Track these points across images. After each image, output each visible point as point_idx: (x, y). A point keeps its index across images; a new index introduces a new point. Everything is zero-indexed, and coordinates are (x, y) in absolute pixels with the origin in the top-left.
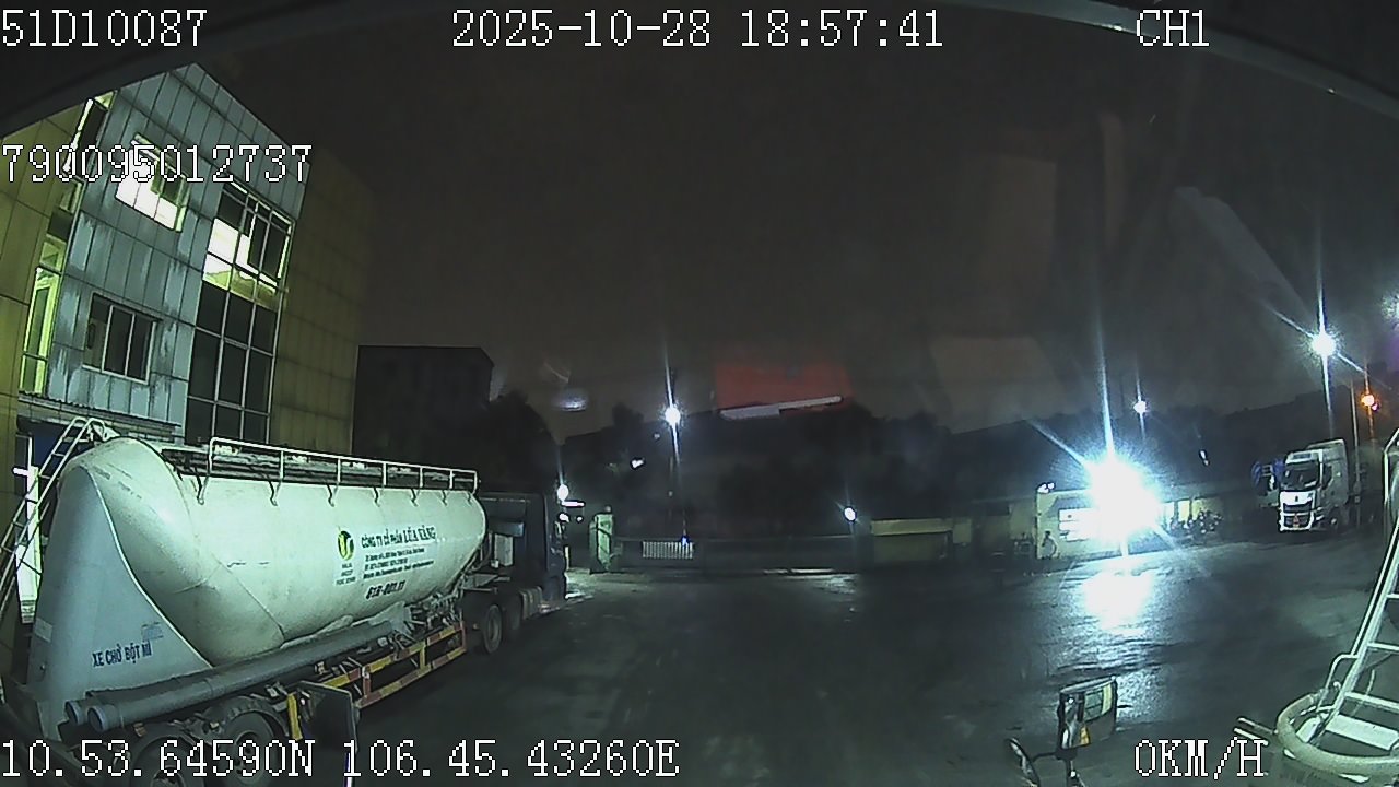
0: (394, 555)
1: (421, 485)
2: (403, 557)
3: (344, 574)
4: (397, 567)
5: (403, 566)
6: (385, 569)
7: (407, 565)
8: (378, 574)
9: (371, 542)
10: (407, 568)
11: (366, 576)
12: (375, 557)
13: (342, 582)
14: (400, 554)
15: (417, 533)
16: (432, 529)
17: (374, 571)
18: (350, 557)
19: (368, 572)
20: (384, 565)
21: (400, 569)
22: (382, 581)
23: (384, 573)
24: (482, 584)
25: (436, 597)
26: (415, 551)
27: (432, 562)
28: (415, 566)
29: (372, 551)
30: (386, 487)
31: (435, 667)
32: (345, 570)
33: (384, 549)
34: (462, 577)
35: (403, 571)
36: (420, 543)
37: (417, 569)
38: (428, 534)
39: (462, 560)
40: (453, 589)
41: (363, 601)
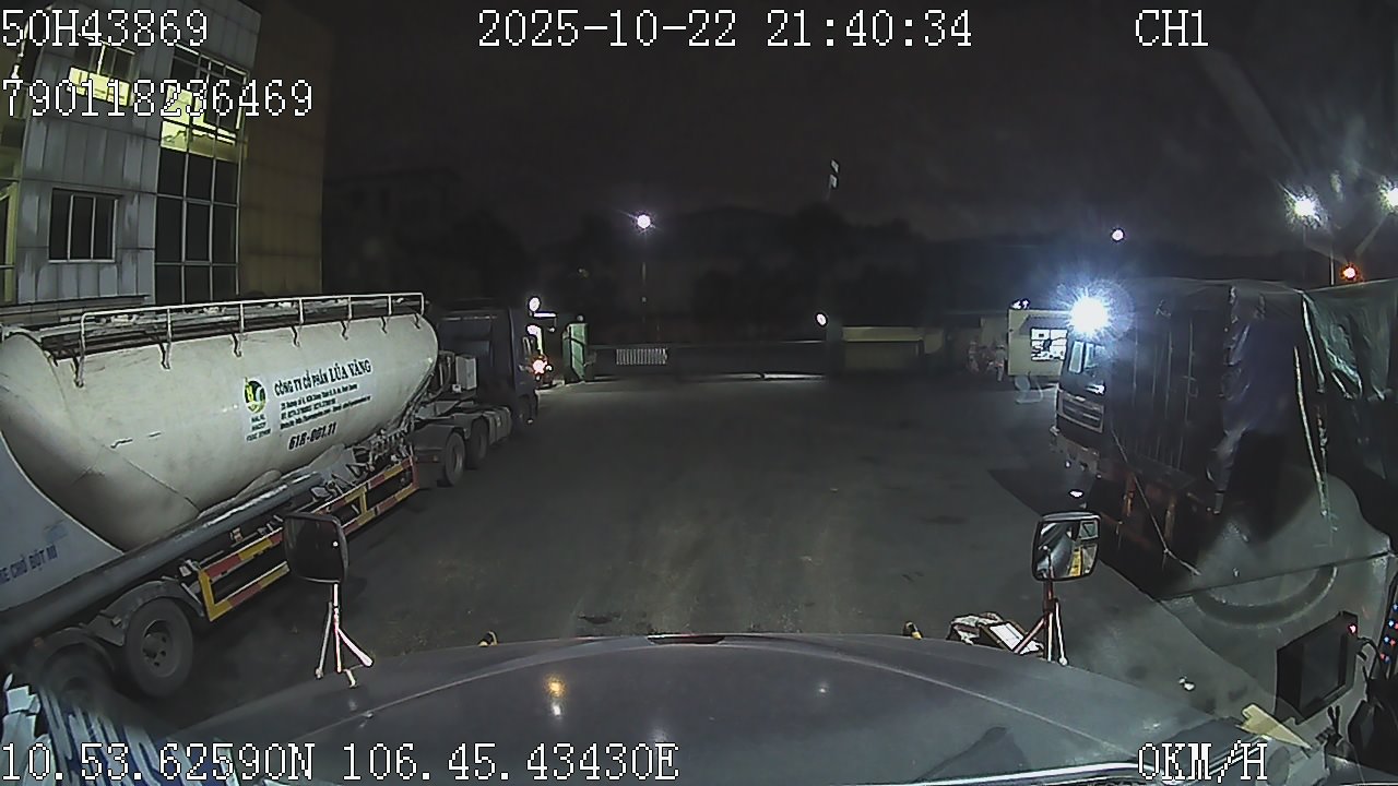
0: (319, 397)
1: (350, 316)
2: (329, 398)
3: (254, 429)
4: (322, 410)
5: (331, 407)
6: (308, 414)
7: (336, 405)
8: (299, 421)
9: (287, 388)
10: (335, 409)
11: (283, 426)
12: (294, 404)
13: (254, 437)
14: (326, 395)
15: (347, 368)
16: (367, 362)
17: (293, 419)
18: (262, 407)
19: (284, 422)
20: (304, 410)
21: (328, 411)
22: (307, 428)
23: (307, 419)
24: (444, 411)
25: (380, 434)
26: (345, 389)
27: (369, 398)
28: (346, 405)
29: (288, 397)
30: (304, 324)
31: (379, 513)
32: (257, 423)
33: (305, 393)
34: (411, 409)
35: (332, 413)
36: (351, 380)
37: (350, 407)
38: (363, 367)
39: (408, 390)
40: (401, 422)
41: (286, 453)
